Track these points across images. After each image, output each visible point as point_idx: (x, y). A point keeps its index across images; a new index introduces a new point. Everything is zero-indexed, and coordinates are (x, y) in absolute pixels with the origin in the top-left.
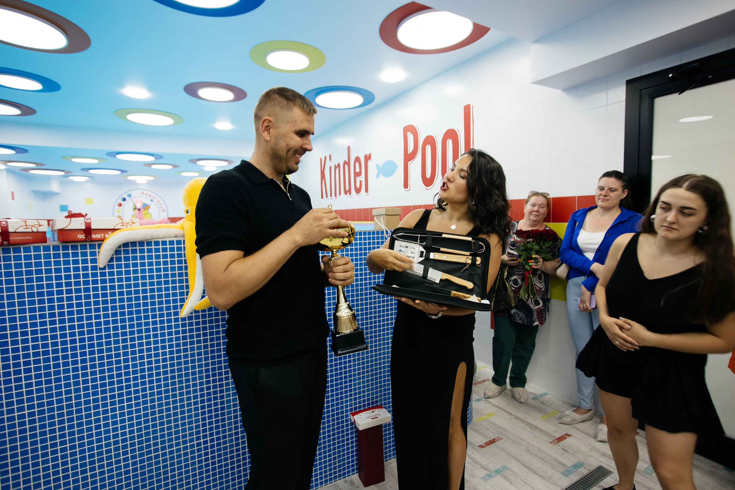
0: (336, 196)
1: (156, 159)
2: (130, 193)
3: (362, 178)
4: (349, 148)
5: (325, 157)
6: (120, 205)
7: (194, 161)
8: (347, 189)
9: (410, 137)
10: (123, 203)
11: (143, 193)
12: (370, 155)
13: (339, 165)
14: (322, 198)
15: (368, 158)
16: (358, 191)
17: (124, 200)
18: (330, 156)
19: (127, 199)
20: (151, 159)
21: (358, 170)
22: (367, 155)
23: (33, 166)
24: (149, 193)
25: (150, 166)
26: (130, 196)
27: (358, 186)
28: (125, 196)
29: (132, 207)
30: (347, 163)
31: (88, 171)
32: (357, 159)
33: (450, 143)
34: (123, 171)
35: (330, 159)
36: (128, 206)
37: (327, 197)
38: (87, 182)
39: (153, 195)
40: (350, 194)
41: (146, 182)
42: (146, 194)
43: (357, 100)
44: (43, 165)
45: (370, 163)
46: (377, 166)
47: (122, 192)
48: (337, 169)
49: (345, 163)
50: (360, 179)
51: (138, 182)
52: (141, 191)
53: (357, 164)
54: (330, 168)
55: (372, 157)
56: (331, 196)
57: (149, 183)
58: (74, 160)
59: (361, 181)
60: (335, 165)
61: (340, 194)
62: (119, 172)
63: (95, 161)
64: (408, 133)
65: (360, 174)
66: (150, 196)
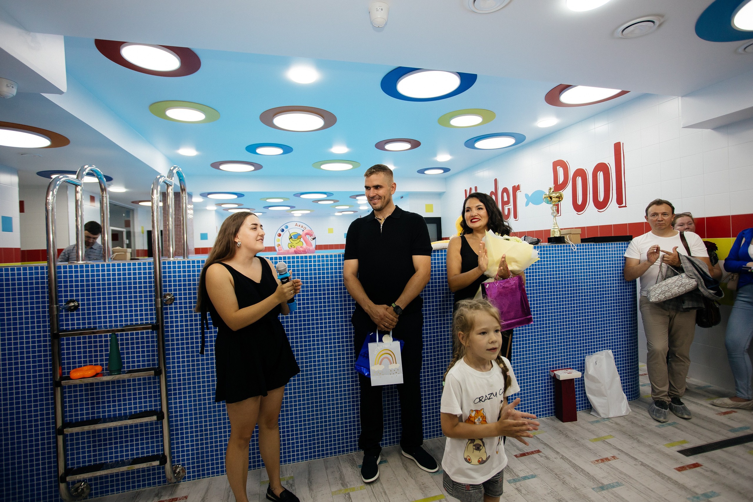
1: (328, 196)
2: (288, 224)
3: (511, 206)
4: (496, 180)
6: (280, 235)
7: (354, 197)
9: (560, 171)
10: (282, 233)
11: (296, 225)
12: (518, 186)
15: (516, 189)
17: (283, 231)
18: (476, 187)
19: (285, 230)
20: (324, 196)
21: (506, 199)
23: (236, 206)
24: (301, 224)
25: (318, 202)
26: (287, 227)
28: (283, 228)
29: (288, 236)
30: (494, 193)
31: (268, 208)
32: (505, 190)
33: (600, 175)
34: (292, 207)
36: (286, 235)
39: (304, 226)
41: (300, 215)
42: (299, 226)
43: (510, 141)
44: (242, 205)
45: (518, 193)
46: (527, 196)
47: (280, 225)
50: (509, 207)
51: (295, 215)
52: (296, 223)
53: (505, 194)
55: (521, 188)
57: (303, 216)
58: (267, 200)
59: (509, 209)
62: (289, 208)
63: (282, 200)
64: (558, 167)
65: (508, 202)
66: (302, 227)
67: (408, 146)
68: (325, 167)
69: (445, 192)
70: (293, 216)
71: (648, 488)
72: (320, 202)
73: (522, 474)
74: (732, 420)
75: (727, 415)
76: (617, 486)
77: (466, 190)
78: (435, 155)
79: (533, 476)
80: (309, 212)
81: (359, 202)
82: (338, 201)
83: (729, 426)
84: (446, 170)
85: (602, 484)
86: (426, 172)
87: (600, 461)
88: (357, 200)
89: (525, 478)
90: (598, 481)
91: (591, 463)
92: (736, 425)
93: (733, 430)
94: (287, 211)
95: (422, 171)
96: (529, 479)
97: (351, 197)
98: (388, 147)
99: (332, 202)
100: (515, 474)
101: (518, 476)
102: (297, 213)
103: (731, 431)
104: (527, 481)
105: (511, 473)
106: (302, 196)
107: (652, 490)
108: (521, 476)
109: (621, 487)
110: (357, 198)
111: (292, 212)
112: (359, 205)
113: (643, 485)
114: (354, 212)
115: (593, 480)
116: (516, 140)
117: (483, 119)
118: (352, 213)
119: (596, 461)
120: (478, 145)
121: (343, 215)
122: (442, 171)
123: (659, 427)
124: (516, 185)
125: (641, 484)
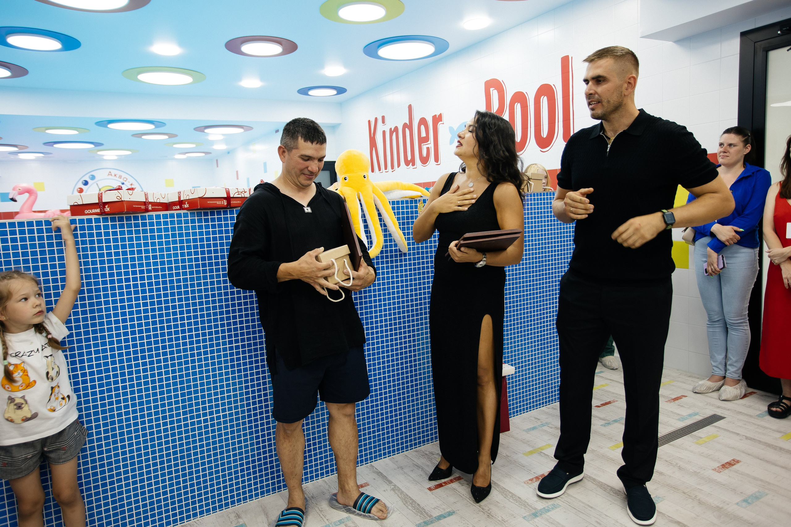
0: (392, 167)
1: (156, 127)
2: (93, 173)
3: (430, 144)
4: (410, 107)
5: (376, 119)
6: (81, 190)
7: (202, 129)
8: (409, 158)
9: (495, 94)
10: (84, 187)
11: (110, 174)
12: (440, 115)
13: (396, 129)
14: (373, 171)
15: (437, 119)
16: (424, 160)
17: (86, 183)
18: (383, 118)
19: (90, 182)
20: (150, 127)
21: (423, 134)
22: (436, 115)
25: (141, 137)
26: (93, 178)
27: (424, 154)
28: (87, 178)
30: (408, 126)
31: (53, 146)
32: (423, 121)
33: (544, 101)
34: (97, 144)
35: (383, 122)
37: (380, 169)
38: (37, 160)
39: (124, 175)
40: (413, 165)
41: (116, 158)
42: (115, 175)
43: (428, 49)
45: (440, 126)
46: (451, 129)
47: (81, 173)
48: (394, 133)
49: (405, 126)
50: (427, 146)
51: (105, 158)
52: (107, 171)
53: (423, 127)
54: (384, 132)
55: (444, 118)
56: (386, 168)
57: (121, 159)
58: (48, 131)
59: (428, 149)
60: (391, 129)
61: (399, 165)
62: (92, 146)
63: (75, 132)
64: (491, 89)
65: (426, 139)
66: (120, 177)
67: (277, 49)
68: (143, 77)
69: (340, 124)
70: (101, 159)
71: (588, 506)
72: (144, 137)
73: (436, 514)
74: (682, 406)
75: (676, 402)
76: (553, 509)
77: (369, 121)
78: (322, 67)
79: (450, 514)
80: (129, 153)
81: (211, 138)
82: (175, 136)
83: (679, 415)
84: (341, 91)
85: (535, 509)
86: (311, 93)
87: (534, 480)
88: (208, 134)
89: (440, 518)
90: (531, 506)
91: (523, 484)
92: (684, 412)
93: (682, 419)
94: (89, 150)
95: (304, 91)
96: (445, 517)
97: (196, 129)
98: (246, 48)
99: (166, 137)
100: (427, 514)
101: (430, 516)
102: (110, 155)
103: (679, 420)
104: (442, 521)
105: (422, 514)
106: (111, 126)
107: (591, 507)
108: (434, 516)
109: (557, 510)
110: (207, 131)
111: (99, 153)
112: (212, 143)
113: (583, 503)
114: (206, 153)
115: (525, 506)
116: (436, 48)
117: (387, 11)
118: (203, 154)
119: (530, 480)
120: (384, 52)
121: (189, 159)
122: (334, 92)
123: (605, 426)
124: (438, 114)
125: (580, 501)
